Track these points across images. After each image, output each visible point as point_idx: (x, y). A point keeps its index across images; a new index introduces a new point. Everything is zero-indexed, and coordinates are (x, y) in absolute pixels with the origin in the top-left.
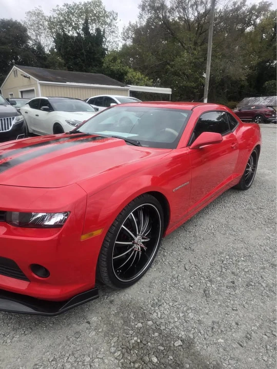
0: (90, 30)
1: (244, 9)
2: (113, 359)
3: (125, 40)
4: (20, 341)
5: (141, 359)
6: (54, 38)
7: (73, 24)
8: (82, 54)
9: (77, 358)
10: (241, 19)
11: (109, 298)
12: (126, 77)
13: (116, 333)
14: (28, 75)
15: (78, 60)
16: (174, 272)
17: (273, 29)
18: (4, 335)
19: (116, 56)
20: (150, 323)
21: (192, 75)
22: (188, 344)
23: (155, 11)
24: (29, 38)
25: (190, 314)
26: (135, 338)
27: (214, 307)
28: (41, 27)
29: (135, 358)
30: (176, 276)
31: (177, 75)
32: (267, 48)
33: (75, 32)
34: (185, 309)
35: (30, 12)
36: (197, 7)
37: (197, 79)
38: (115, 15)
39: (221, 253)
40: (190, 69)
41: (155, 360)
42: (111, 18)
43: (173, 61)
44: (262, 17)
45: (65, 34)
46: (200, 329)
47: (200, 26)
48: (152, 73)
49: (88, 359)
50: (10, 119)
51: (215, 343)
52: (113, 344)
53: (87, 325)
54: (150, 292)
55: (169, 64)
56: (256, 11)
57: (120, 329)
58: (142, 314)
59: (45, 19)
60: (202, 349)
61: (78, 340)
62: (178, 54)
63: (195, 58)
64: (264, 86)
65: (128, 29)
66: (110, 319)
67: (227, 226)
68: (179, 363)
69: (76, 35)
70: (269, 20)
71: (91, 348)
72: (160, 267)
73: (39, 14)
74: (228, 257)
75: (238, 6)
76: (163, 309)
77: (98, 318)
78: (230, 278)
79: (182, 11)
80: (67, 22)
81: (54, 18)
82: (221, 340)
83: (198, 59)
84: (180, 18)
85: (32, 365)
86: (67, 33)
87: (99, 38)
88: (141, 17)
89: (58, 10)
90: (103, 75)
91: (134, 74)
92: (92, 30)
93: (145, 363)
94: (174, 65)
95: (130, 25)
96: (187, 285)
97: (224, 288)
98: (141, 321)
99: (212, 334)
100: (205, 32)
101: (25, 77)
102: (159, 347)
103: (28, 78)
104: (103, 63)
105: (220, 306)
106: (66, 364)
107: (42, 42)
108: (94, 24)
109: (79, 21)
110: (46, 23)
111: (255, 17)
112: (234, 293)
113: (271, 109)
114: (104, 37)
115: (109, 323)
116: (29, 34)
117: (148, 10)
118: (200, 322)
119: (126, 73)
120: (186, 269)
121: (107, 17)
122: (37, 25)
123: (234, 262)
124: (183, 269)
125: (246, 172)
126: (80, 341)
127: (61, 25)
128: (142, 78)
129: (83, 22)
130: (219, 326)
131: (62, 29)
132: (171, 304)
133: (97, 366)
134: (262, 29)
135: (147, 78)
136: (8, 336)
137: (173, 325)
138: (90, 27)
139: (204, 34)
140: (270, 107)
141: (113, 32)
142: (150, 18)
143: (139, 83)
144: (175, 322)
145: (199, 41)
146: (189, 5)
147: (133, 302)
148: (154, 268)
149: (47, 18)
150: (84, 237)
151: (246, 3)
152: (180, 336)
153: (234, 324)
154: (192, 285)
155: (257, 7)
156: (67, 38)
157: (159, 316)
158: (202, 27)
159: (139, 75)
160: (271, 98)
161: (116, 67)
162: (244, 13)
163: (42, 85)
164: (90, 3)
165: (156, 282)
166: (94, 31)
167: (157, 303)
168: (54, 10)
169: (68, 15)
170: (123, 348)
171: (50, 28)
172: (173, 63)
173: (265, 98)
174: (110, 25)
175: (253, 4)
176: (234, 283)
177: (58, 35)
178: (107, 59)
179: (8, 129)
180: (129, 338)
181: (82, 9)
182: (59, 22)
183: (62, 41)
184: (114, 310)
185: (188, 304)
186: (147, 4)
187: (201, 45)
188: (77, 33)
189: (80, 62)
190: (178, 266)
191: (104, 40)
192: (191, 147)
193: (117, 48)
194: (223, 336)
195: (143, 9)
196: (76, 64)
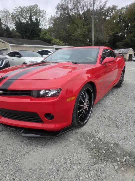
0: (32, 19)
1: (105, 9)
2: (86, 153)
3: (50, 24)
4: (41, 150)
5: (98, 152)
6: (14, 23)
7: (24, 16)
8: (30, 31)
9: (70, 154)
10: (104, 13)
11: (75, 131)
12: (52, 42)
13: (83, 144)
14: (4, 42)
15: (28, 34)
16: (100, 120)
17: (119, 18)
18: (32, 149)
19: (46, 32)
20: (97, 139)
21: (83, 40)
22: (117, 145)
23: (64, 10)
24: (2, 23)
25: (113, 134)
26: (93, 145)
27: (123, 131)
28: (8, 18)
29: (95, 152)
30: (102, 121)
31: (76, 41)
32: (116, 27)
33: (25, 20)
34: (110, 133)
35: (2, 11)
36: (83, 8)
37: (85, 42)
38: (45, 12)
39: (118, 111)
40: (82, 37)
41: (105, 152)
42: (43, 13)
43: (74, 34)
44: (113, 13)
45: (20, 22)
46: (120, 139)
47: (85, 17)
48: (64, 40)
49: (75, 154)
50: (2, 61)
51: (128, 144)
52: (84, 148)
53: (69, 142)
54: (92, 128)
55: (72, 35)
56: (111, 9)
57: (85, 142)
58: (92, 136)
59: (9, 14)
60: (123, 146)
61: (68, 147)
62: (76, 30)
63: (84, 32)
64: (116, 45)
65: (51, 19)
66: (79, 139)
67: (117, 101)
68: (115, 152)
69: (26, 22)
70: (116, 14)
71: (75, 150)
72: (93, 118)
73: (6, 12)
74: (122, 113)
75: (102, 7)
76: (101, 133)
77: (73, 139)
78: (126, 120)
79: (76, 10)
80: (21, 15)
81: (14, 14)
82: (130, 142)
83: (85, 32)
84: (75, 13)
85: (50, 159)
86: (21, 21)
87: (37, 23)
88: (57, 13)
89: (16, 10)
90: (41, 41)
91: (56, 40)
92: (34, 19)
93: (100, 153)
94: (74, 36)
95: (52, 17)
96: (108, 124)
97: (125, 124)
98: (93, 138)
99: (125, 141)
100: (88, 19)
101: (2, 42)
102: (104, 147)
103: (4, 43)
104: (40, 35)
105: (125, 130)
106: (66, 157)
107: (8, 26)
108: (34, 17)
109: (27, 15)
110: (10, 16)
111: (110, 12)
112: (129, 125)
113: (122, 55)
114: (40, 23)
115: (79, 140)
116: (2, 22)
117: (60, 10)
118: (119, 137)
119: (52, 40)
120: (105, 118)
121: (41, 13)
122: (6, 17)
123: (125, 114)
124: (104, 118)
125: (121, 78)
126: (68, 148)
127: (18, 17)
128: (60, 42)
129: (29, 15)
130: (128, 138)
131: (19, 19)
132: (104, 131)
133: (80, 156)
134: (114, 18)
135: (62, 42)
136: (34, 149)
137: (107, 139)
138: (33, 18)
139: (87, 21)
140: (121, 53)
141: (44, 20)
142: (61, 13)
143: (58, 44)
144: (108, 138)
145: (86, 24)
146: (80, 7)
147: (87, 132)
148: (91, 119)
149: (11, 14)
150: (68, 100)
151: (106, 6)
152: (112, 142)
153: (133, 136)
154: (110, 124)
155: (111, 8)
156: (21, 23)
157: (100, 136)
158: (86, 17)
159: (58, 41)
160: (120, 50)
161: (47, 37)
162: (105, 10)
163: (11, 46)
164: (32, 6)
165: (94, 124)
166: (35, 20)
167: (97, 132)
168: (14, 10)
169: (21, 12)
170: (89, 149)
171: (13, 19)
172: (74, 35)
173: (117, 50)
174: (42, 17)
175: (109, 6)
176: (128, 122)
177: (17, 22)
178: (42, 33)
179: (2, 66)
180: (90, 145)
181: (28, 9)
182: (17, 16)
183: (19, 25)
184: (79, 135)
185: (111, 131)
186: (59, 7)
187: (86, 26)
188: (26, 21)
189: (28, 35)
190: (101, 118)
191: (40, 24)
192: (102, 64)
193: (46, 28)
194: (130, 141)
195: (58, 9)
196: (26, 36)
